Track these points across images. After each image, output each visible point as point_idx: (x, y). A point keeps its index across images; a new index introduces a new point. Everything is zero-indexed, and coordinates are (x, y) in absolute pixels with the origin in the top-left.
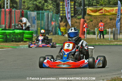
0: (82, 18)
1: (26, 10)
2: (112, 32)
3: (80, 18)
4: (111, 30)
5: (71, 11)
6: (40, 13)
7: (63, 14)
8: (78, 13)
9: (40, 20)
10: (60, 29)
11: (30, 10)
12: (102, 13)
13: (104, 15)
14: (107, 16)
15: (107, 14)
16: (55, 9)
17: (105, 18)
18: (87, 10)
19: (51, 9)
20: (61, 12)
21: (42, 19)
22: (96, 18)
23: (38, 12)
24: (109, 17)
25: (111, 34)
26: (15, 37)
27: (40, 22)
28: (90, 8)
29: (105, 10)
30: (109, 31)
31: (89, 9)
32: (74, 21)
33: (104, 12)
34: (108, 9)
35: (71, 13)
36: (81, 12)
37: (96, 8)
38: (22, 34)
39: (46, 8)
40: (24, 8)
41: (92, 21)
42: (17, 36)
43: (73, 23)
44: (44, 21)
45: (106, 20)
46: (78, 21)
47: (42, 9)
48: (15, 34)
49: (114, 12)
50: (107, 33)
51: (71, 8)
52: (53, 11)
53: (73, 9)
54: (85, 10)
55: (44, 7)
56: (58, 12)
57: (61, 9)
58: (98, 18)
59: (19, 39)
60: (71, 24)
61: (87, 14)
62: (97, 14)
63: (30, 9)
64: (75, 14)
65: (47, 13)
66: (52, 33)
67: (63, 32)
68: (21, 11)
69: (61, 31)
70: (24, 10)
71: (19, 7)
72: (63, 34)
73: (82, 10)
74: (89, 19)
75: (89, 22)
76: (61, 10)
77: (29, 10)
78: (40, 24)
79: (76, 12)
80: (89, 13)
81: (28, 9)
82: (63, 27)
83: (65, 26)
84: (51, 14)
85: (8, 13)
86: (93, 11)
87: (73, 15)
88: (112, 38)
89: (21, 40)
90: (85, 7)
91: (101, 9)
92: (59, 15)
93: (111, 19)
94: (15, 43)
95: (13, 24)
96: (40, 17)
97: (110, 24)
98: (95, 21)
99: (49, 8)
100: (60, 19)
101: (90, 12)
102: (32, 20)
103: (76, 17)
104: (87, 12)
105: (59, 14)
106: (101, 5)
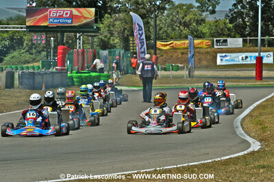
0: (154, 54)
7: (133, 51)
12: (172, 46)
14: (178, 50)
18: (157, 44)
22: (167, 53)
23: (110, 51)
29: (176, 44)
30: (181, 66)
31: (159, 43)
34: (178, 43)
41: (162, 56)
49: (186, 46)
57: (131, 45)
62: (168, 47)
68: (93, 50)
74: (159, 54)
75: (159, 57)
84: (123, 51)
85: (80, 54)
86: (163, 45)
91: (172, 43)
93: (182, 54)
95: (86, 65)
98: (165, 56)
101: (160, 46)
104: (157, 46)
106: (172, 38)
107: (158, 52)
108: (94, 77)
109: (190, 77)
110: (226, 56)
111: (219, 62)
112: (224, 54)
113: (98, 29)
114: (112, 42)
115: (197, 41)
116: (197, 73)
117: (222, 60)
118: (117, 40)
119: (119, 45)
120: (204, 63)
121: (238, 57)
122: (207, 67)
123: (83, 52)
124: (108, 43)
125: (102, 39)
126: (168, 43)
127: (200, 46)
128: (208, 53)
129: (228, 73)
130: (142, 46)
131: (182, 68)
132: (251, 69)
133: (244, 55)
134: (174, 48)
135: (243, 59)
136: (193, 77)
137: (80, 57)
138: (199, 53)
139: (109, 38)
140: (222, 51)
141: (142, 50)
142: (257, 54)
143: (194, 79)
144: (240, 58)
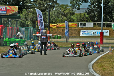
12: (58, 26)
13: (59, 27)
17: (59, 29)
23: (26, 28)
24: (62, 29)
31: (51, 24)
41: (52, 31)
57: (37, 25)
58: (56, 29)
62: (55, 27)
85: (10, 29)
86: (53, 26)
95: (13, 35)
98: (54, 31)
106: (58, 22)
107: (50, 29)
109: (66, 42)
110: (85, 32)
111: (81, 35)
112: (84, 31)
113: (20, 17)
114: (27, 24)
115: (70, 24)
116: (70, 40)
117: (83, 34)
118: (29, 23)
119: (31, 25)
120: (74, 35)
121: (91, 32)
122: (75, 37)
123: (12, 28)
124: (25, 24)
125: (22, 22)
126: (56, 24)
127: (72, 26)
128: (76, 30)
129: (86, 40)
130: (42, 26)
131: (63, 38)
132: (97, 38)
133: (94, 31)
134: (58, 27)
135: (93, 33)
136: (68, 42)
137: (10, 31)
138: (71, 30)
139: (25, 22)
140: (83, 29)
141: (42, 28)
142: (101, 31)
143: (68, 43)
144: (92, 32)
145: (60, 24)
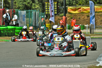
0: (64, 16)
1: (17, 9)
2: (89, 27)
3: (62, 16)
4: (88, 25)
5: (54, 9)
6: (28, 12)
7: (48, 13)
8: (60, 11)
9: (28, 18)
10: (45, 25)
11: (21, 10)
13: (82, 13)
14: (84, 14)
15: (85, 12)
16: (41, 8)
17: (83, 15)
18: (68, 9)
19: (38, 8)
20: (46, 11)
21: (31, 17)
23: (27, 11)
24: (86, 14)
25: (88, 29)
26: (8, 32)
27: (28, 19)
28: (70, 7)
29: (83, 9)
30: (86, 26)
32: (57, 18)
33: (82, 10)
34: (85, 8)
35: (54, 12)
36: (63, 10)
37: (76, 7)
38: (14, 30)
39: (33, 7)
40: (15, 7)
42: (10, 31)
43: (56, 20)
44: (32, 18)
45: (84, 17)
46: (60, 18)
47: (30, 9)
48: (8, 30)
50: (85, 28)
51: (54, 7)
52: (39, 10)
53: (56, 8)
54: (67, 9)
55: (32, 7)
56: (43, 11)
57: (46, 8)
58: (77, 15)
59: (11, 33)
60: (55, 21)
61: (68, 13)
62: (77, 12)
63: (21, 8)
64: (58, 13)
65: (35, 12)
66: (39, 29)
67: (48, 28)
68: (13, 10)
69: (47, 26)
70: (15, 10)
71: (11, 7)
72: (48, 29)
73: (63, 9)
74: (70, 17)
75: (70, 19)
76: (47, 10)
77: (19, 10)
78: (28, 21)
79: (58, 11)
80: (70, 12)
81: (19, 8)
82: (48, 23)
83: (50, 23)
84: (38, 12)
86: (73, 10)
87: (56, 13)
88: (89, 32)
89: (13, 34)
90: (66, 7)
92: (44, 14)
93: (88, 16)
94: (8, 37)
96: (28, 15)
97: (87, 21)
99: (36, 8)
100: (45, 16)
101: (71, 10)
102: (22, 18)
103: (59, 14)
104: (68, 11)
105: (44, 12)
106: (80, 4)
107: (67, 14)
108: (10, 29)
118: (38, 6)
126: (77, 8)
138: (101, 16)
139: (32, 4)
145: (83, 7)
